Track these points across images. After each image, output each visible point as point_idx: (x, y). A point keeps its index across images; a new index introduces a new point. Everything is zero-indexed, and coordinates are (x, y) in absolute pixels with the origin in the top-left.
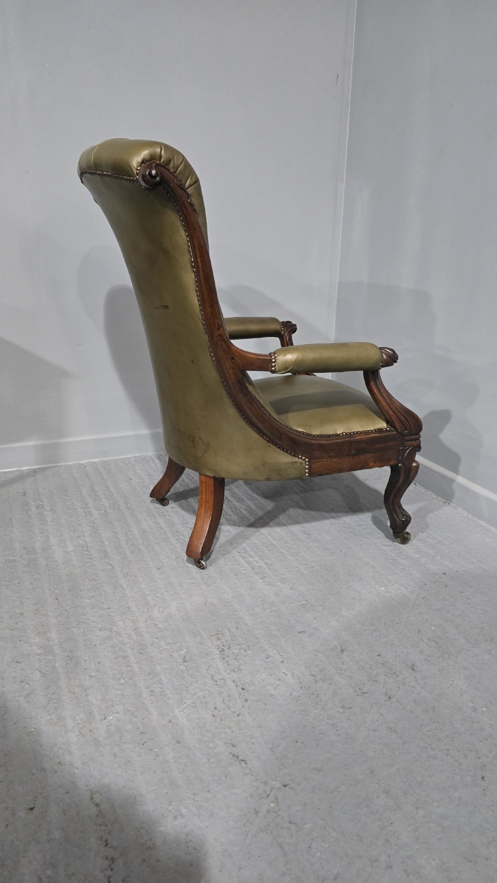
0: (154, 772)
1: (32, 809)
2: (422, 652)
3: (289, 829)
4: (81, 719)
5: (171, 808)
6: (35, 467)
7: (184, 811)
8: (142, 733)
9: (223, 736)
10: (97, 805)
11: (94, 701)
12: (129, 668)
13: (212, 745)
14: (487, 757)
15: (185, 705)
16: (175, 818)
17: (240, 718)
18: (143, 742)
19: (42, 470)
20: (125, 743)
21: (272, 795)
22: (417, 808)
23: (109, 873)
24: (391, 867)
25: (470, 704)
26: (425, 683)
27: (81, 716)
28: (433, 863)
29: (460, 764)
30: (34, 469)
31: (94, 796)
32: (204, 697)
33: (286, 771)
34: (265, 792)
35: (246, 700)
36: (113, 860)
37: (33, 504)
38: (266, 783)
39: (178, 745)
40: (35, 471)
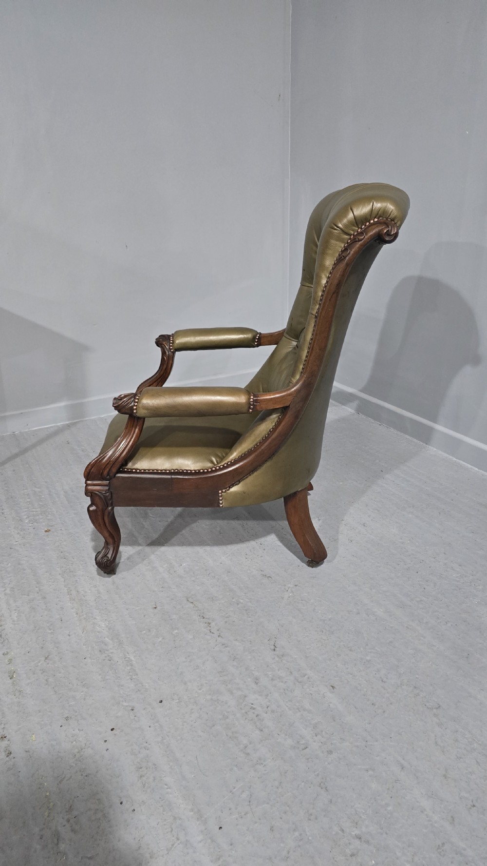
0: (219, 586)
1: (155, 608)
2: (369, 516)
3: (302, 603)
4: (167, 567)
5: (234, 600)
6: (67, 423)
7: (242, 601)
8: (206, 570)
9: (254, 567)
10: (192, 603)
11: (171, 557)
12: (187, 540)
13: (249, 572)
14: (410, 564)
15: (228, 555)
16: (238, 604)
17: (262, 558)
18: (208, 573)
19: (74, 424)
20: (197, 575)
21: (289, 590)
22: (371, 589)
23: (209, 628)
24: (359, 614)
25: (400, 540)
26: (372, 532)
27: (166, 565)
28: (382, 610)
29: (395, 568)
30: (67, 424)
31: (189, 599)
32: (238, 550)
33: (294, 580)
34: (285, 589)
35: (264, 550)
36: (209, 623)
37: (78, 448)
38: (285, 585)
39: (229, 573)
40: (69, 426)
